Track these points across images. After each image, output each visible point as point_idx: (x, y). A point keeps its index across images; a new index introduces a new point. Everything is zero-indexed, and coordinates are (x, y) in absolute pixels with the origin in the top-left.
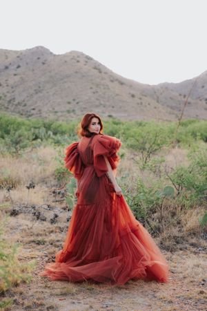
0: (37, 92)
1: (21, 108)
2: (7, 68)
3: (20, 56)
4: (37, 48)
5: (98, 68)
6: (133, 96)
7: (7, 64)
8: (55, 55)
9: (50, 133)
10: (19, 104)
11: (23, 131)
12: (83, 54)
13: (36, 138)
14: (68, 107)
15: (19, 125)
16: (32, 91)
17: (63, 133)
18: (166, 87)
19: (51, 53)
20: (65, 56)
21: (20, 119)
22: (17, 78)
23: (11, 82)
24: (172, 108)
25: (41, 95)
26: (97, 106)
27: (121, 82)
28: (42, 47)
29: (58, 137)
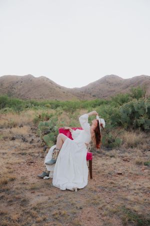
0: (29, 91)
1: (23, 97)
2: (17, 82)
3: (22, 78)
4: (29, 75)
5: (52, 82)
6: (64, 92)
7: (17, 81)
9: (33, 105)
10: (22, 96)
11: (22, 104)
12: (45, 77)
13: (27, 107)
14: (40, 97)
15: (21, 102)
16: (27, 91)
17: (38, 105)
18: (76, 89)
20: (39, 78)
21: (21, 100)
22: (21, 86)
23: (19, 87)
24: (78, 96)
26: (51, 96)
27: (60, 87)
29: (36, 107)
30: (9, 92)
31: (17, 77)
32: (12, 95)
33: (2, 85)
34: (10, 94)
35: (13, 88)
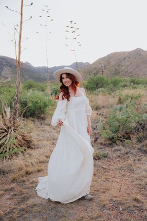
0: (137, 67)
1: (130, 74)
2: (125, 59)
3: (130, 53)
4: (137, 49)
7: (124, 57)
8: (145, 51)
10: (130, 73)
16: (135, 67)
19: (143, 50)
22: (129, 62)
23: (126, 64)
25: (139, 68)
28: (139, 49)
30: (116, 70)
31: (124, 53)
32: (119, 73)
33: (109, 63)
34: (117, 73)
35: (120, 65)
